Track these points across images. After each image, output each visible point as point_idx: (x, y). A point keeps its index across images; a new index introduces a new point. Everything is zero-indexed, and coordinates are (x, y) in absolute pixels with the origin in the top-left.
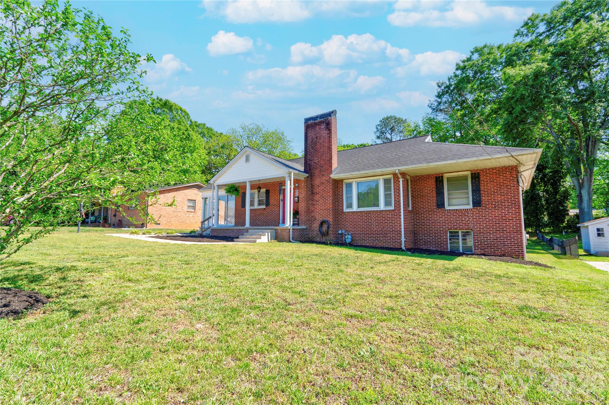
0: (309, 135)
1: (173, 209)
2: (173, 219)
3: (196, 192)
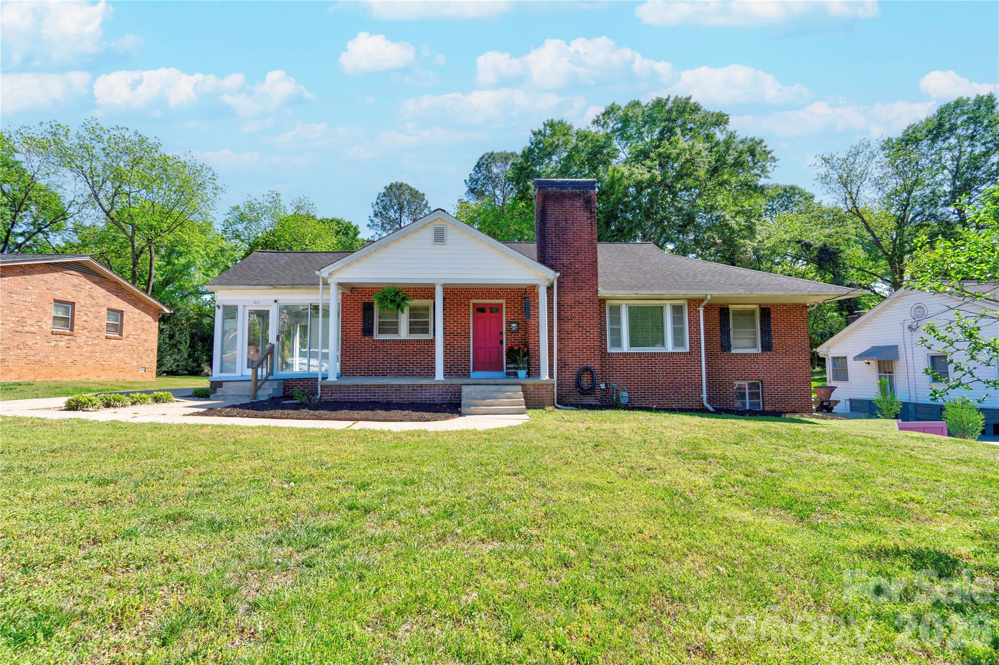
0: (550, 212)
1: (12, 325)
2: (11, 353)
3: (77, 280)
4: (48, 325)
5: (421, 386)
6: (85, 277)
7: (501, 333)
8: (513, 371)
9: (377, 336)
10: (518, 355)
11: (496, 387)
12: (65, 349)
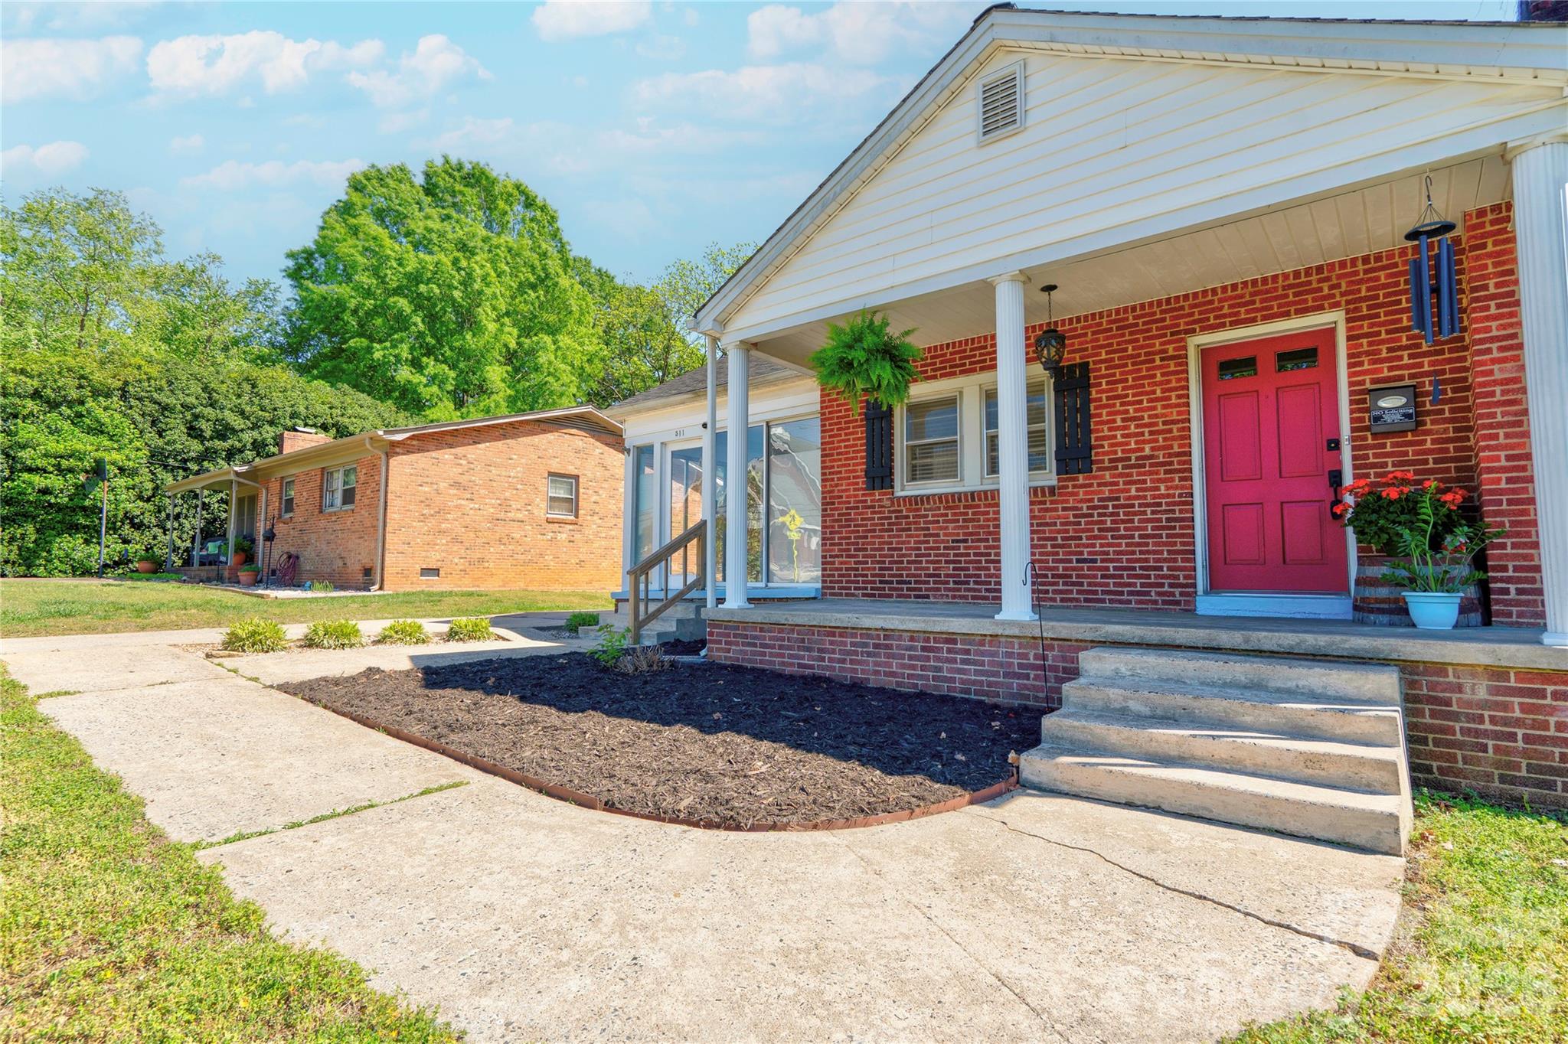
1: (492, 510)
2: (492, 550)
3: (580, 443)
4: (541, 510)
5: (950, 639)
6: (593, 437)
7: (1335, 445)
8: (1383, 592)
9: (905, 488)
10: (1410, 525)
11: (1240, 670)
12: (567, 544)
